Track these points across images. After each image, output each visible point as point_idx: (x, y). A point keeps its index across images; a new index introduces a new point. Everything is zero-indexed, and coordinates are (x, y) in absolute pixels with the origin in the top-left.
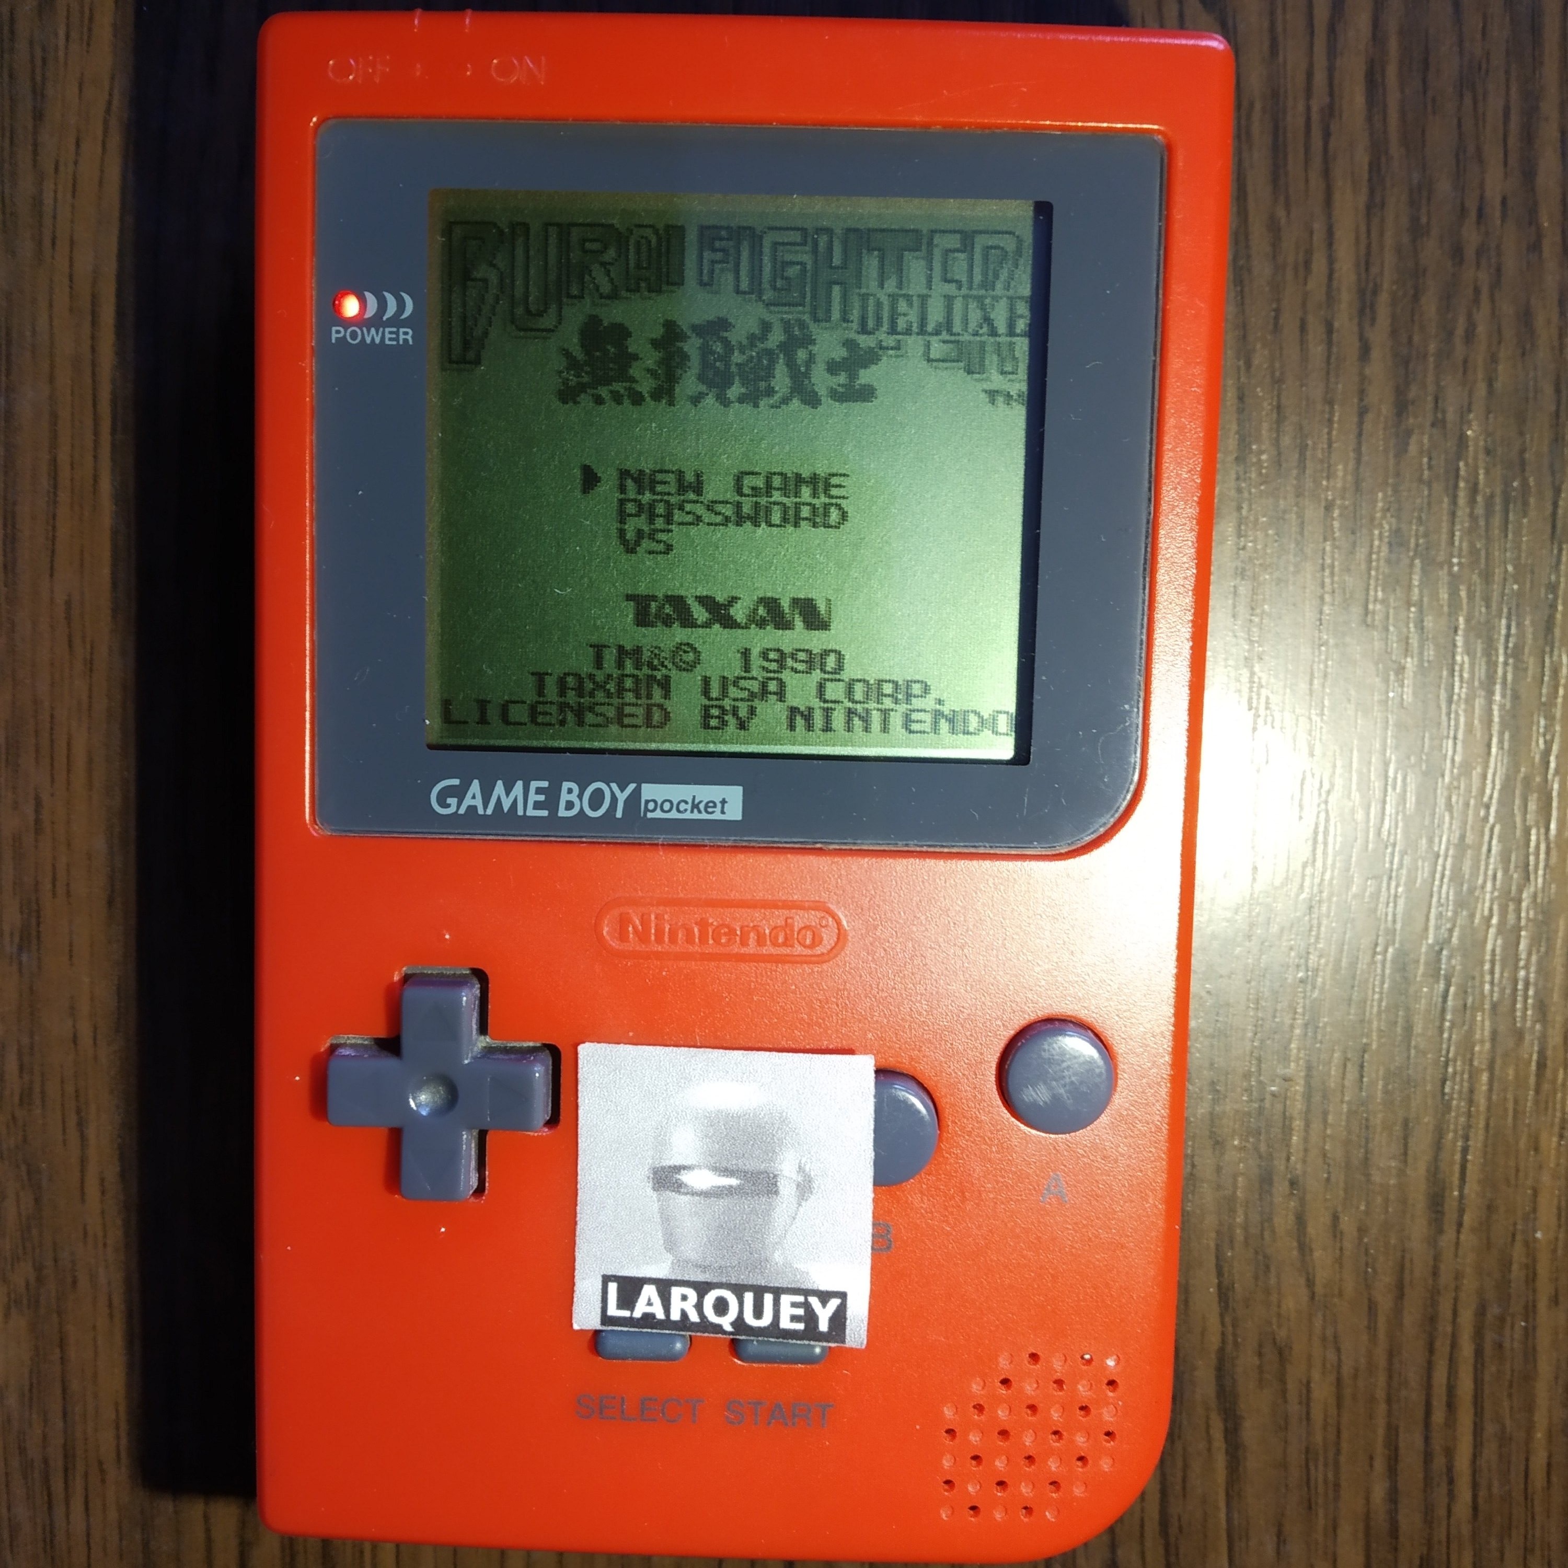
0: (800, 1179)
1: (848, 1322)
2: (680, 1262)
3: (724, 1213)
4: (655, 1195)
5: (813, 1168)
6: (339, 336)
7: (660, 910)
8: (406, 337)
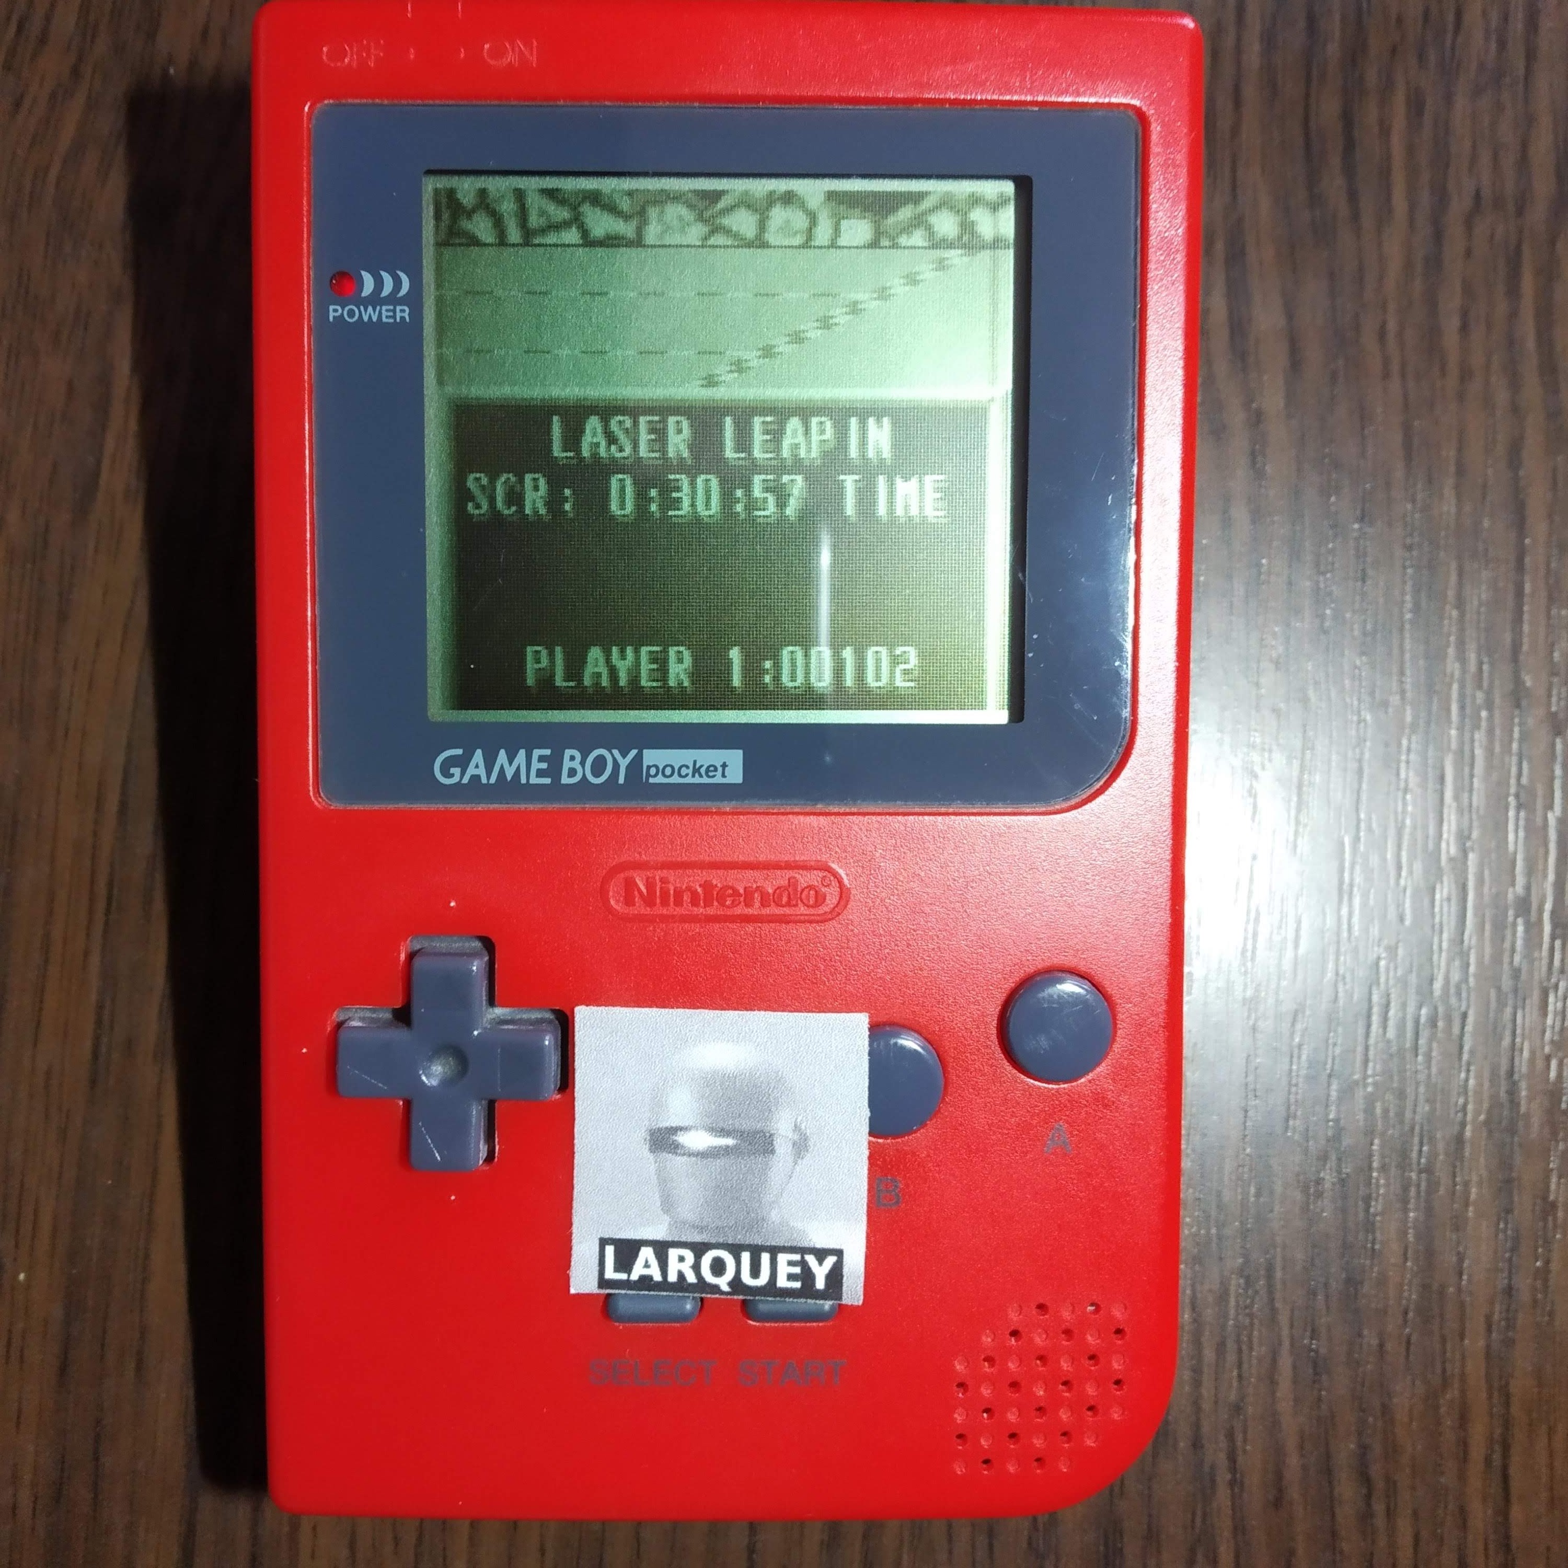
0: (796, 1137)
1: (845, 1278)
2: (677, 1223)
3: (720, 1173)
4: (651, 1157)
5: (809, 1128)
6: (337, 314)
7: (665, 873)
8: (403, 315)
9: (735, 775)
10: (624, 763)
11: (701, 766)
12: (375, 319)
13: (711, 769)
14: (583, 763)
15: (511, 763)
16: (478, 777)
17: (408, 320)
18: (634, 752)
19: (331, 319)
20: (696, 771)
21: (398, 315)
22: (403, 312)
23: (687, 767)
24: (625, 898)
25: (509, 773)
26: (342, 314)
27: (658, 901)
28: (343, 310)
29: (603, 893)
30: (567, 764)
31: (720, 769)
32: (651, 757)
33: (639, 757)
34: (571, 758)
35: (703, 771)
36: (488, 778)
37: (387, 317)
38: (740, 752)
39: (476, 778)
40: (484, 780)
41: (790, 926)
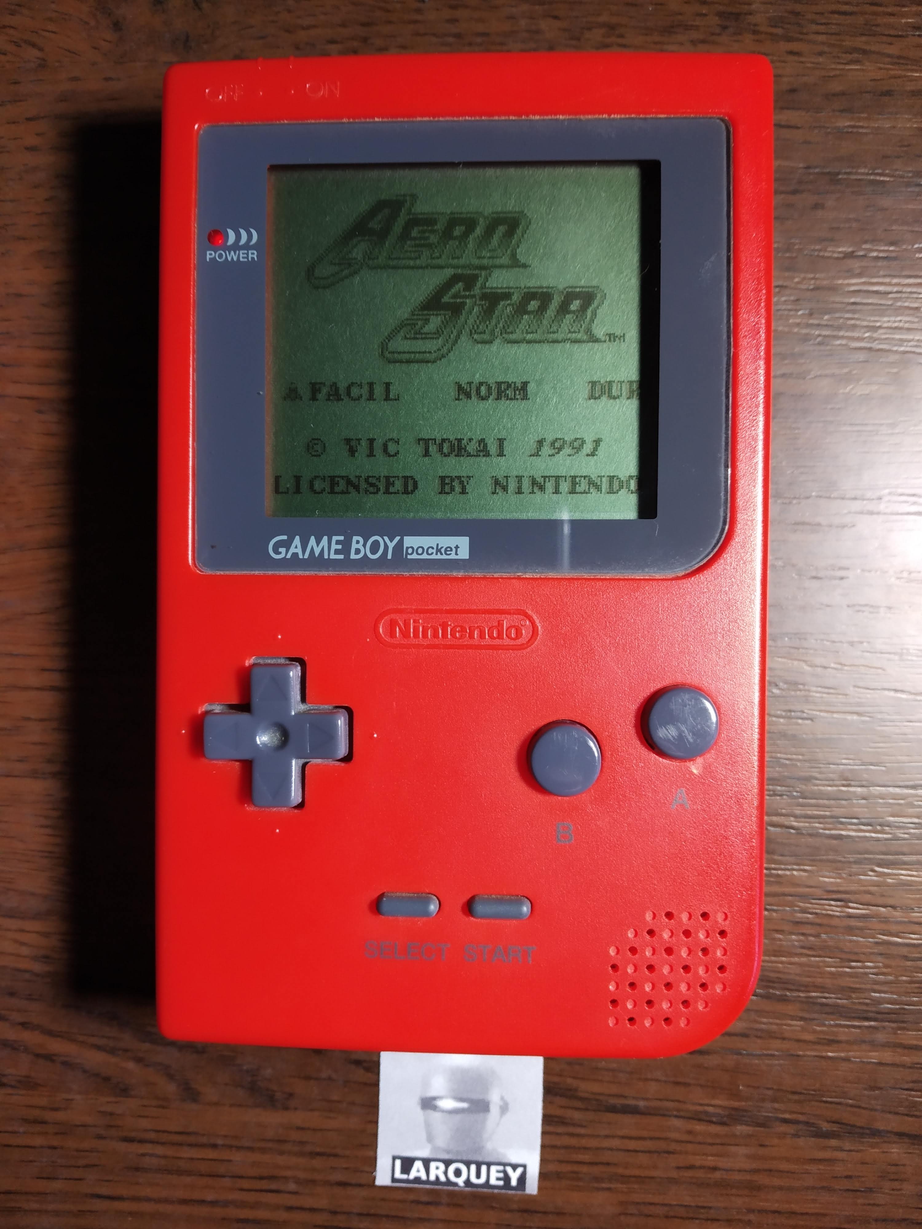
6: (211, 257)
7: (417, 617)
8: (253, 256)
9: (464, 553)
10: (391, 545)
11: (442, 547)
12: (235, 259)
13: (448, 549)
14: (364, 546)
15: (318, 545)
16: (297, 554)
17: (256, 259)
18: (398, 538)
19: (208, 260)
20: (439, 551)
21: (250, 256)
22: (253, 255)
23: (433, 548)
24: (391, 634)
25: (317, 552)
26: (215, 257)
27: (412, 635)
28: (215, 253)
29: (376, 628)
30: (354, 546)
31: (454, 550)
32: (410, 541)
33: (401, 542)
34: (357, 542)
35: (443, 551)
36: (303, 555)
37: (243, 258)
38: (467, 539)
39: (295, 555)
40: (301, 556)
41: (500, 651)
